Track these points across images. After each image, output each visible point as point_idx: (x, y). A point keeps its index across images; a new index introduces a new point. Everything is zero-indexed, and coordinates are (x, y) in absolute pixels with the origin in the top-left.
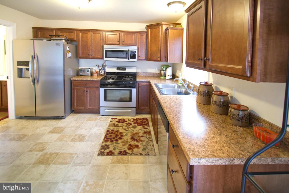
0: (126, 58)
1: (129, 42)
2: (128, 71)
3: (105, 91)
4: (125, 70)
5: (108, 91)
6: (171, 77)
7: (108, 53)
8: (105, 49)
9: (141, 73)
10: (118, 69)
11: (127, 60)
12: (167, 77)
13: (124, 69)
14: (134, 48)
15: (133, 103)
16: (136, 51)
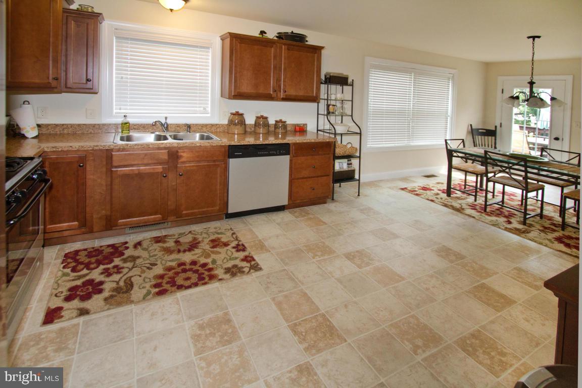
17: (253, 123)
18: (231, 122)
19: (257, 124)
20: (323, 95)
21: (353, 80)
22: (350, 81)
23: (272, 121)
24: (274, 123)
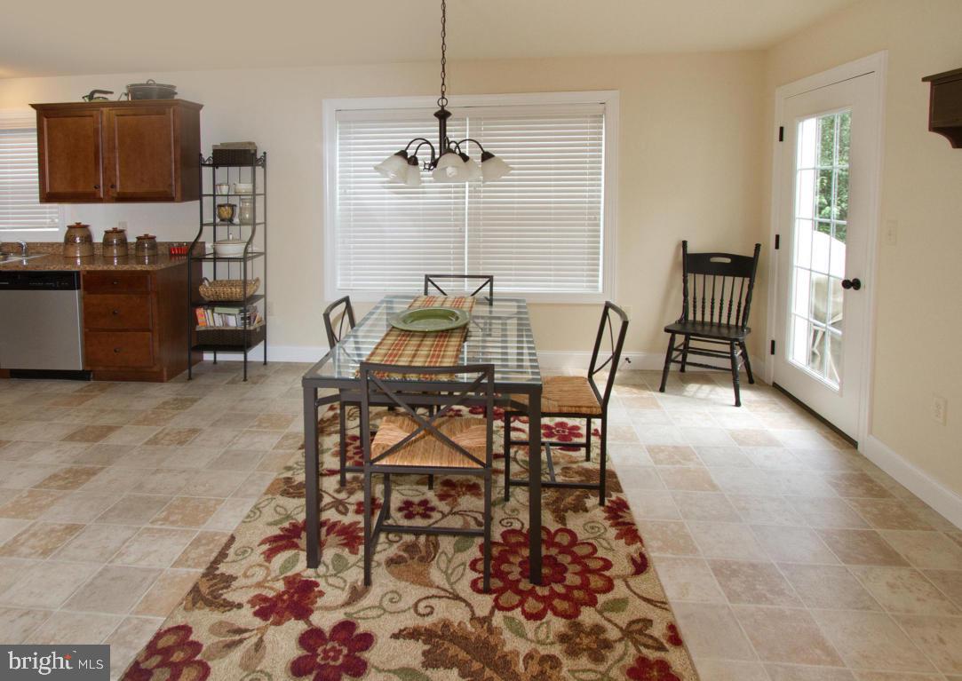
17: (101, 241)
18: (69, 239)
19: (107, 242)
20: (207, 188)
21: (265, 153)
22: (259, 155)
23: (132, 239)
24: (135, 240)
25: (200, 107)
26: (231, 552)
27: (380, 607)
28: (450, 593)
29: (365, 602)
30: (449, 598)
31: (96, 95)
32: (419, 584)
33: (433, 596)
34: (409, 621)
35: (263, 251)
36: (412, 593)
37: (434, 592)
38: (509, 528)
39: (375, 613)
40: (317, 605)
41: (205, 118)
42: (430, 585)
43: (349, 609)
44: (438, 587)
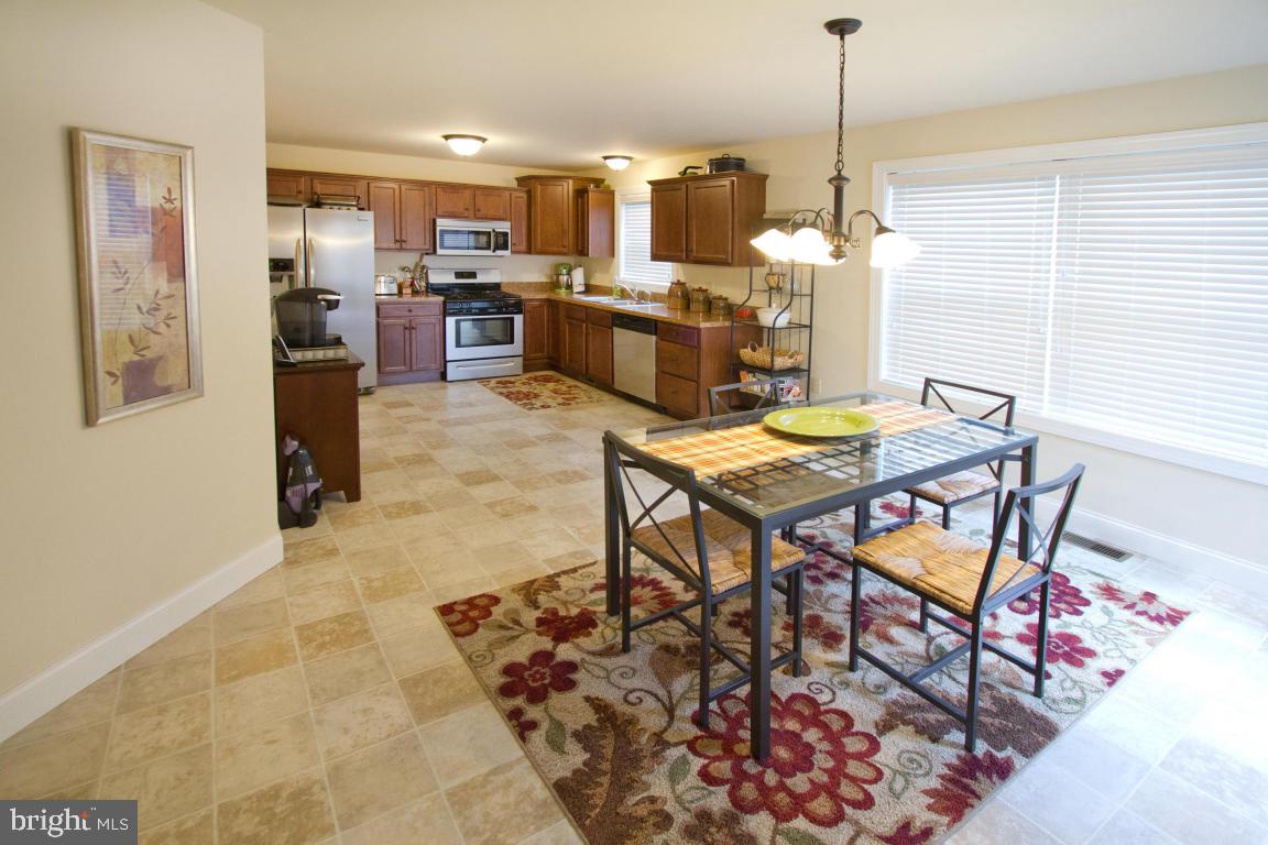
0: (488, 248)
1: (492, 213)
2: (481, 279)
3: (458, 322)
4: (475, 277)
5: (462, 324)
6: (583, 289)
7: (446, 237)
8: (438, 229)
9: (508, 283)
10: (459, 275)
11: (489, 253)
12: (575, 290)
13: (473, 275)
14: (504, 227)
15: (518, 346)
16: (509, 231)
25: (766, 177)
26: (580, 572)
27: (608, 673)
28: (671, 702)
29: (605, 662)
30: (663, 704)
31: (689, 170)
32: (659, 679)
33: (656, 696)
34: (612, 696)
35: (808, 323)
36: (646, 680)
37: (661, 692)
38: (812, 695)
39: (602, 674)
40: (575, 640)
41: (771, 189)
42: (665, 684)
43: (587, 658)
44: (669, 692)
